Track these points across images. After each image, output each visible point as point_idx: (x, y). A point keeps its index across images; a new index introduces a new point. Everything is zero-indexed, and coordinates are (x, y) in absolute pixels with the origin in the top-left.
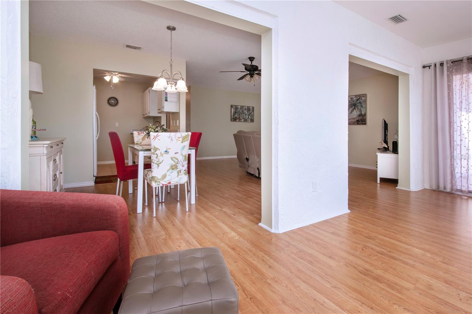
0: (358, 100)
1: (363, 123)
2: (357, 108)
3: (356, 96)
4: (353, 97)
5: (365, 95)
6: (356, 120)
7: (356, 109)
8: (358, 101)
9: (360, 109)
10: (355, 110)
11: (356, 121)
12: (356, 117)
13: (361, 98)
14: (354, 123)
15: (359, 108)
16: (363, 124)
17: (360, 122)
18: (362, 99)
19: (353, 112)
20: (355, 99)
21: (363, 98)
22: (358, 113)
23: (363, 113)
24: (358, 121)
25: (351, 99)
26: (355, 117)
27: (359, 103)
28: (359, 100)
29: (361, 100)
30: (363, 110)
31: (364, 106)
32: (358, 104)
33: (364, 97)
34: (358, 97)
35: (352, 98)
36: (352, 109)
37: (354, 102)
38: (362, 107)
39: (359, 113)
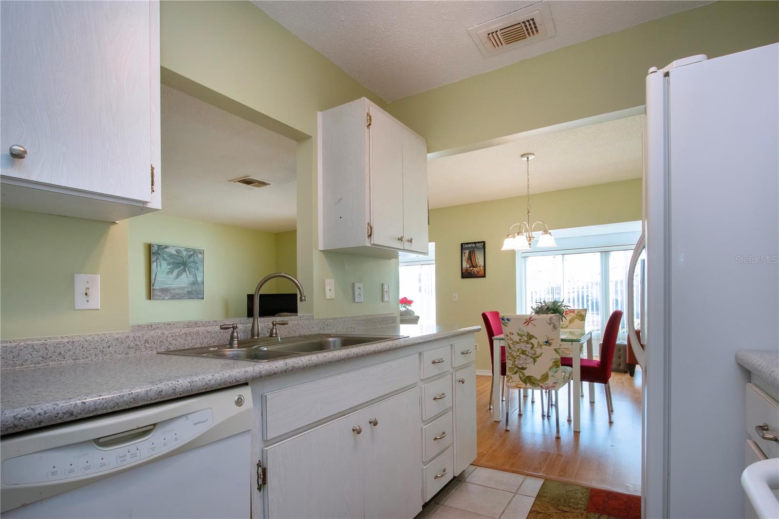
0: (190, 256)
1: (199, 296)
2: (188, 270)
3: (187, 250)
4: (182, 250)
5: (202, 252)
6: (186, 290)
7: (188, 272)
8: (191, 259)
9: (194, 272)
10: (184, 274)
11: (186, 292)
12: (187, 286)
13: (197, 254)
14: (182, 297)
15: (193, 270)
16: (198, 298)
17: (194, 294)
18: (197, 256)
19: (180, 277)
20: (185, 253)
21: (200, 256)
22: (191, 279)
23: (199, 279)
24: (189, 293)
25: (177, 252)
26: (184, 285)
27: (192, 263)
28: (193, 256)
29: (196, 259)
30: (199, 275)
31: (201, 269)
32: (190, 263)
33: (202, 254)
34: (192, 253)
35: (180, 250)
36: (179, 271)
37: (183, 259)
38: (197, 270)
39: (193, 279)
